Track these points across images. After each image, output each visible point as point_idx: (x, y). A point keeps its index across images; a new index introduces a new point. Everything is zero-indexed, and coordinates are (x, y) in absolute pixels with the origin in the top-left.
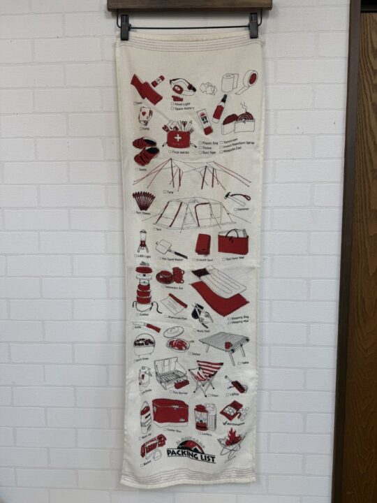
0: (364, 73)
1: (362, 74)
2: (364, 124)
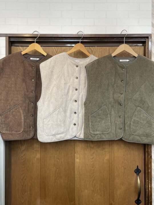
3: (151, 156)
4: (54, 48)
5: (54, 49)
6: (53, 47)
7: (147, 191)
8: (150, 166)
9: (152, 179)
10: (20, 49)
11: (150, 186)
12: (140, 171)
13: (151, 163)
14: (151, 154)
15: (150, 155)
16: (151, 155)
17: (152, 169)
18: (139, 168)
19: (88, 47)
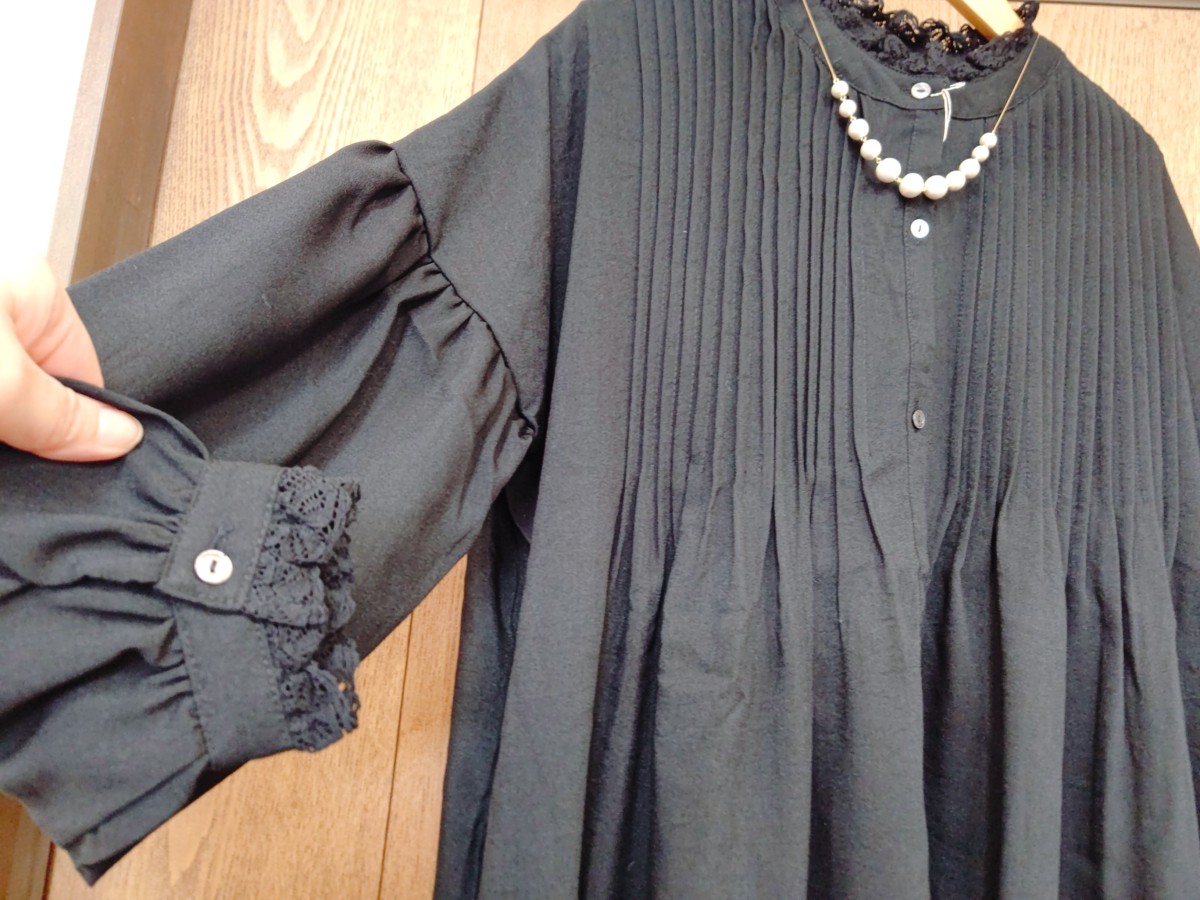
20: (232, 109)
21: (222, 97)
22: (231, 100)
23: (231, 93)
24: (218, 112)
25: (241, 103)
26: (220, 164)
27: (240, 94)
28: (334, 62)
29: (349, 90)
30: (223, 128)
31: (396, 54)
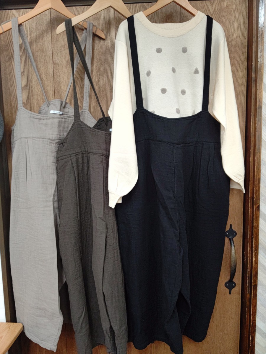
0: (11, 46)
1: (10, 46)
2: (13, 76)
3: (259, 207)
4: (76, 9)
5: (75, 11)
6: (74, 7)
7: (248, 266)
8: (256, 223)
9: (258, 246)
10: (13, 14)
11: (254, 259)
12: (236, 234)
13: (258, 218)
14: (259, 203)
15: (256, 204)
16: (258, 205)
17: (258, 229)
18: (233, 228)
19: (140, 4)
20: (9, 37)
21: (7, 35)
22: (9, 35)
23: (8, 34)
24: (7, 38)
25: (10, 36)
26: (9, 48)
27: (10, 34)
28: (26, 26)
29: (29, 31)
30: (8, 41)
31: (36, 23)
